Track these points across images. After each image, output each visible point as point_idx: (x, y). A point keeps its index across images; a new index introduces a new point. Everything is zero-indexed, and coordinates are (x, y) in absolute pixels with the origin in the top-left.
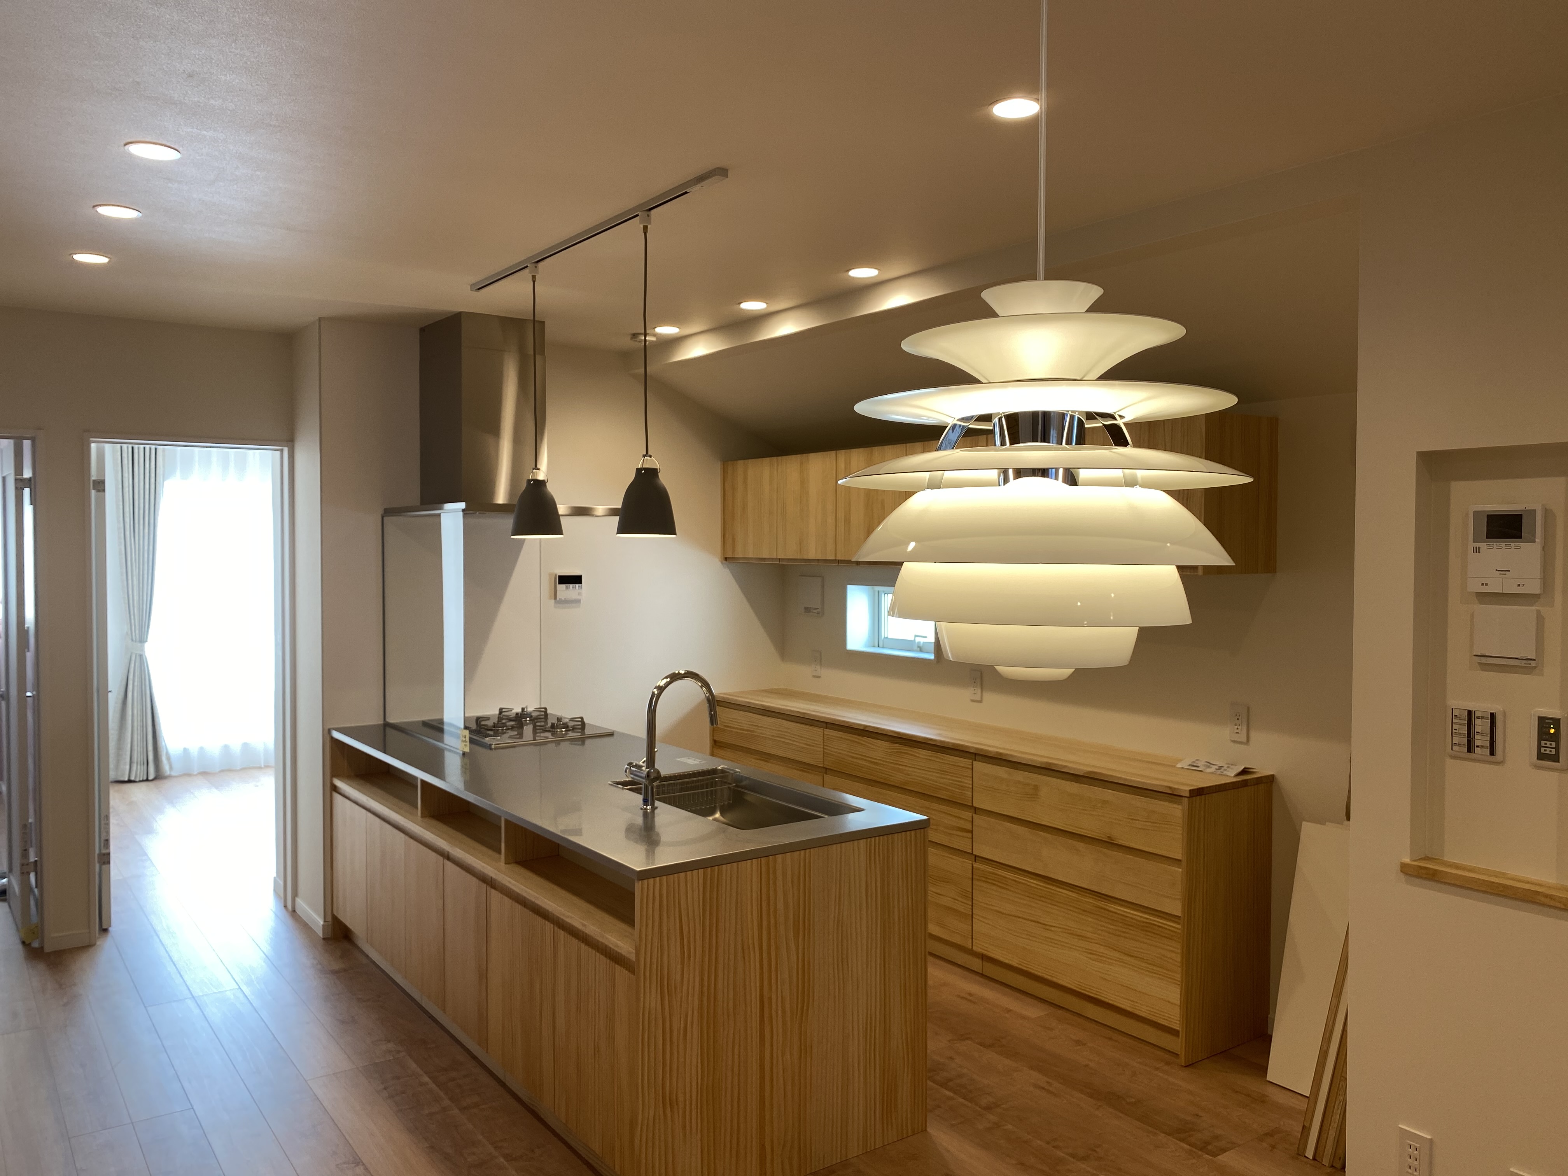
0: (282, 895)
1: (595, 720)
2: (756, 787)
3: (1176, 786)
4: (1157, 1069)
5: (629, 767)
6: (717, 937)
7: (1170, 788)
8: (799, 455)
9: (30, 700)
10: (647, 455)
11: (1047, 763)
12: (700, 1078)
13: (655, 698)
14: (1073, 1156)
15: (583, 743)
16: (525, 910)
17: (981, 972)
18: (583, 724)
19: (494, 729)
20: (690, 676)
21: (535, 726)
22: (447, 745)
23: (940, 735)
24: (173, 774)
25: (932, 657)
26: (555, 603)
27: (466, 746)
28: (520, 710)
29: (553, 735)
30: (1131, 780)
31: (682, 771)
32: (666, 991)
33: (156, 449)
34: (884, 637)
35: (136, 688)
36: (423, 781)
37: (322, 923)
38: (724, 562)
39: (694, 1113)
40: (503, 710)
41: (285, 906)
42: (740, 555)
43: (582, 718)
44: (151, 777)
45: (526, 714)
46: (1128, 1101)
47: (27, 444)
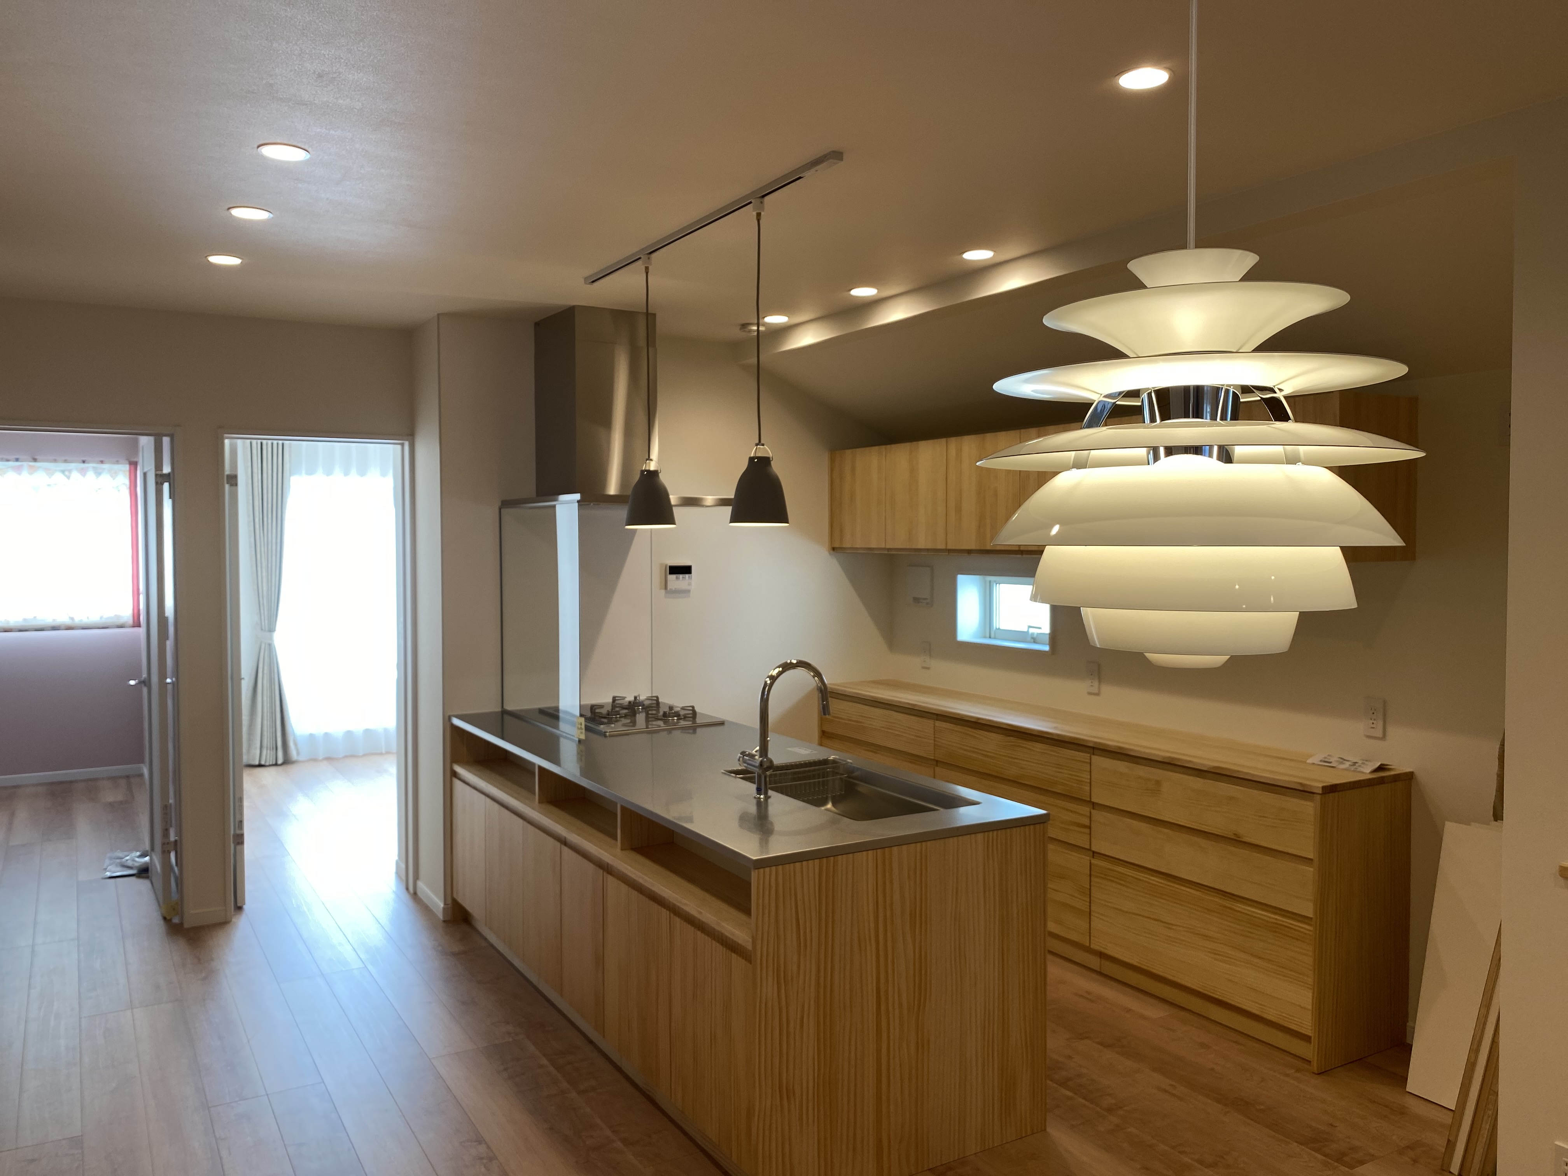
0: (404, 877)
1: (706, 709)
2: (869, 778)
3: (1308, 783)
4: (1287, 1075)
5: (741, 756)
6: (833, 927)
7: (1301, 784)
8: (908, 444)
9: (170, 687)
10: (759, 443)
11: (1170, 757)
12: (816, 1071)
13: (767, 687)
14: (1201, 1162)
15: (694, 732)
16: (641, 896)
17: (1099, 970)
18: (694, 713)
19: (608, 716)
20: (803, 665)
21: (647, 714)
22: (564, 732)
23: (1055, 728)
24: (300, 758)
25: (1047, 648)
26: (666, 593)
27: (582, 733)
28: (632, 699)
29: (665, 723)
30: (1261, 777)
31: (793, 761)
32: (783, 980)
33: (283, 444)
34: (996, 628)
35: (265, 676)
36: (540, 768)
37: (442, 905)
38: (832, 552)
39: (811, 1104)
40: (617, 698)
41: (407, 889)
42: (847, 544)
43: (693, 707)
44: (280, 761)
45: (639, 703)
46: (1258, 1107)
47: (166, 441)
